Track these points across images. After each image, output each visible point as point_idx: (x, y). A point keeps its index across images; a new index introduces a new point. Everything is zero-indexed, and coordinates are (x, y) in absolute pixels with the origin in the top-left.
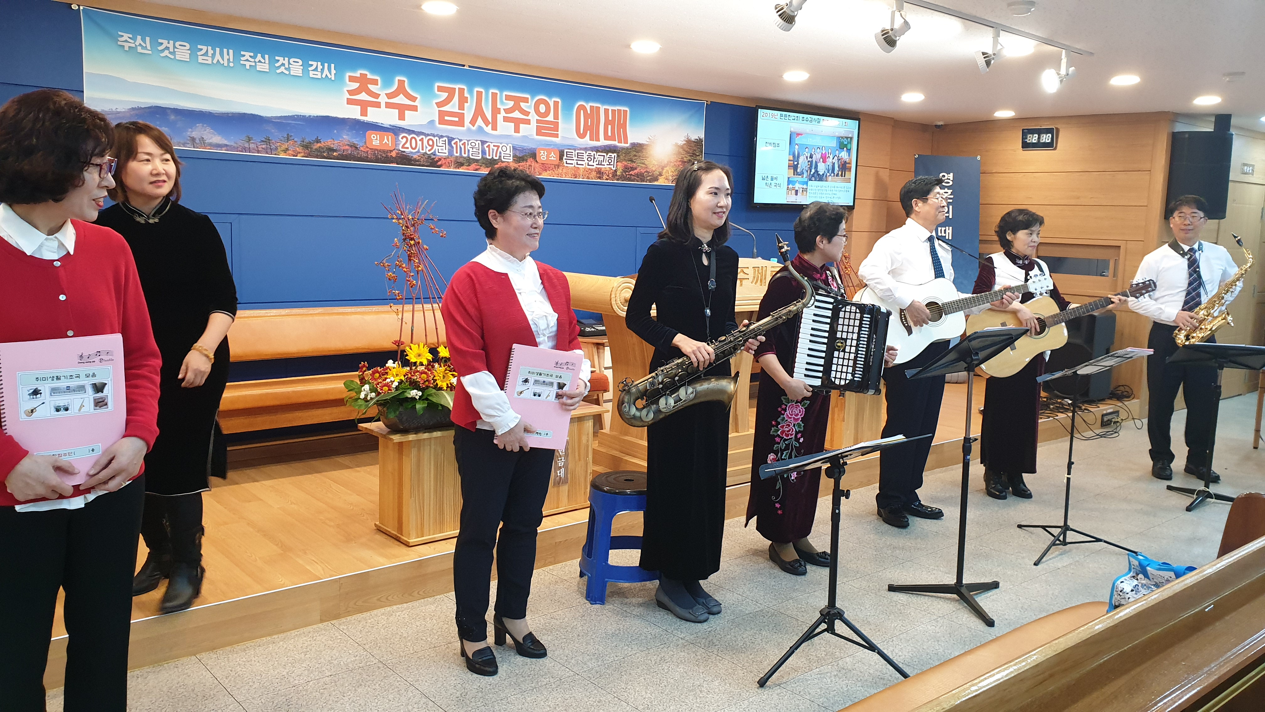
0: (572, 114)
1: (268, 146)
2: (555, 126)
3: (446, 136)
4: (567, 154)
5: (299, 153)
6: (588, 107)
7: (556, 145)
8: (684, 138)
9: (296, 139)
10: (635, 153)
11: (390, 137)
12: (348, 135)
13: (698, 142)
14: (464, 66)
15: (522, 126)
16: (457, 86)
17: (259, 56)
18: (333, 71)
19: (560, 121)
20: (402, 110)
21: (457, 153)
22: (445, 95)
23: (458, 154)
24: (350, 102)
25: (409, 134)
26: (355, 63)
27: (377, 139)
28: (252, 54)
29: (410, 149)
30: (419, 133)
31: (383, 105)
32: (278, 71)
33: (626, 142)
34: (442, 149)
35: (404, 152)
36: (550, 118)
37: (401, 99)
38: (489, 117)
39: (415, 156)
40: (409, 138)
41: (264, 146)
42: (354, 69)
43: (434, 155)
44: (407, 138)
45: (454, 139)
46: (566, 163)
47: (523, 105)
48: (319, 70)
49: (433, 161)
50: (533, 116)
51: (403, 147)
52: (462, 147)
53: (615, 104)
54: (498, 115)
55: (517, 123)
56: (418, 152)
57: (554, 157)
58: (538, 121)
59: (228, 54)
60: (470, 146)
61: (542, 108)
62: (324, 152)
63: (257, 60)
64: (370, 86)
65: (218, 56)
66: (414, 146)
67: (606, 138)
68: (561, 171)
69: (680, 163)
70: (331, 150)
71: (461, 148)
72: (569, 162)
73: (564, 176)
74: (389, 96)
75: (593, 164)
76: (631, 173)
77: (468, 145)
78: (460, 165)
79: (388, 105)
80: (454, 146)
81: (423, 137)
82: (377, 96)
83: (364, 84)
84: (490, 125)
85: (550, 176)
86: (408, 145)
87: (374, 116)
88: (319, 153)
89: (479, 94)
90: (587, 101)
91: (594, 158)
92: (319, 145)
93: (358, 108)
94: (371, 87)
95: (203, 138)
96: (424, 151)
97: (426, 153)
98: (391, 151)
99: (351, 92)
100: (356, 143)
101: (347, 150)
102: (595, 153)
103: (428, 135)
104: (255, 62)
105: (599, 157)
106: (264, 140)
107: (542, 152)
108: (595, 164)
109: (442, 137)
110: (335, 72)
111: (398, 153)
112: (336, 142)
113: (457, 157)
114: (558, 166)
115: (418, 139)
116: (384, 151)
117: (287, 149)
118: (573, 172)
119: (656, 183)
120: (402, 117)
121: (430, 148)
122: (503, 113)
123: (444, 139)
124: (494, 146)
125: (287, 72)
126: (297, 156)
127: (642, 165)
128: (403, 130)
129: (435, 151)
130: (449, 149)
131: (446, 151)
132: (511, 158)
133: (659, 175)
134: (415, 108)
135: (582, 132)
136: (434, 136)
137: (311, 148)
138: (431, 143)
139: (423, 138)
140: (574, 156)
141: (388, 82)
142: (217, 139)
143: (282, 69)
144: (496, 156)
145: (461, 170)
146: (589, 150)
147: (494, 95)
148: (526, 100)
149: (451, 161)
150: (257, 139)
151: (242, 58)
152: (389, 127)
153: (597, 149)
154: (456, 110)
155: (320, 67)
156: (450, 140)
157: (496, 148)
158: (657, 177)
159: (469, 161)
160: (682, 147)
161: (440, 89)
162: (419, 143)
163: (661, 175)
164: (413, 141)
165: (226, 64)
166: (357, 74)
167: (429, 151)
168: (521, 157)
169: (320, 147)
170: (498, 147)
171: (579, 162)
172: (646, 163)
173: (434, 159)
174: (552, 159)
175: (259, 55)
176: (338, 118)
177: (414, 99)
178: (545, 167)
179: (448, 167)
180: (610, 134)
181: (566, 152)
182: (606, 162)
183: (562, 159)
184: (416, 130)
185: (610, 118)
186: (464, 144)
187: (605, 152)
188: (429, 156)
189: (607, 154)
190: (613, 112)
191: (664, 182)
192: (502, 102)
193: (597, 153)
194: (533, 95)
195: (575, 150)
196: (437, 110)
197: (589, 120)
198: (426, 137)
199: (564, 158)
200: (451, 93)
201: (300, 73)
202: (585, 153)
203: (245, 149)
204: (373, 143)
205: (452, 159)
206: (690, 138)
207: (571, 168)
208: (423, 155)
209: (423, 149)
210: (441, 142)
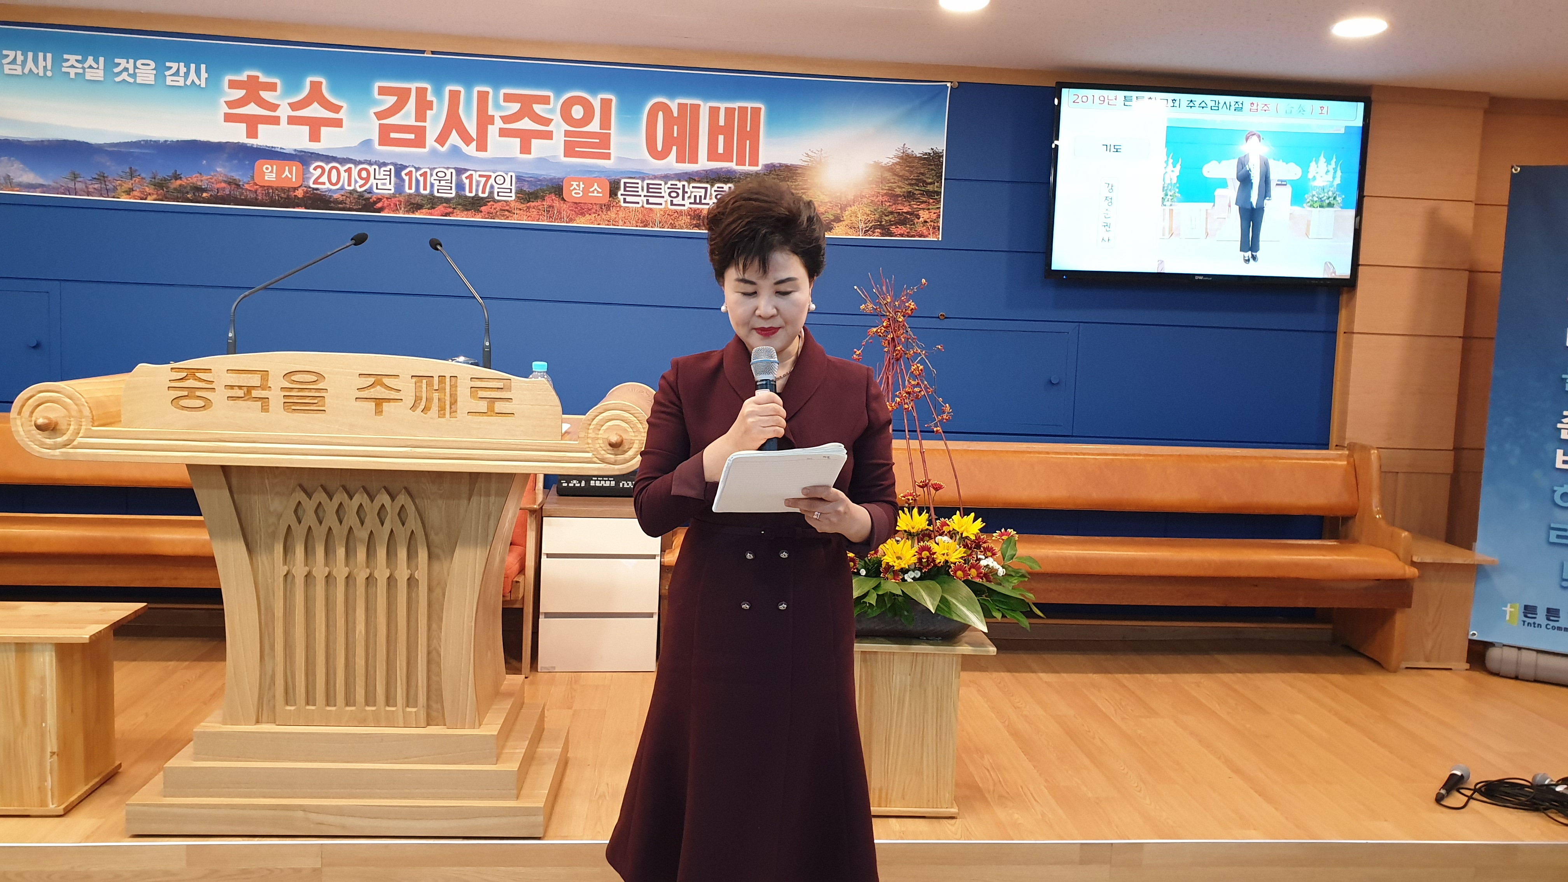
0: (638, 120)
1: (103, 186)
2: (604, 141)
3: (392, 164)
4: (625, 187)
5: (150, 194)
6: (674, 105)
7: (602, 171)
8: (895, 153)
9: (143, 175)
11: (294, 168)
12: (224, 167)
13: (932, 159)
14: (423, 52)
15: (535, 143)
16: (413, 86)
17: (90, 60)
18: (204, 75)
19: (613, 131)
20: (315, 126)
21: (410, 188)
22: (391, 100)
23: (413, 191)
24: (229, 118)
25: (327, 163)
26: (238, 61)
27: (272, 172)
28: (79, 58)
29: (328, 185)
30: (343, 161)
31: (284, 120)
32: (118, 79)
33: (754, 161)
34: (384, 184)
35: (317, 189)
36: (594, 126)
37: (315, 111)
38: (472, 130)
39: (336, 196)
40: (327, 168)
41: (96, 186)
42: (238, 69)
43: (370, 193)
44: (323, 169)
45: (405, 167)
46: (625, 201)
47: (538, 108)
48: (182, 73)
49: (367, 202)
50: (558, 126)
51: (315, 183)
52: (421, 179)
53: (733, 98)
54: (490, 127)
55: (526, 138)
56: (342, 188)
57: (598, 192)
58: (567, 134)
59: (45, 59)
60: (435, 177)
61: (577, 112)
62: (187, 193)
63: (86, 65)
64: (263, 94)
65: (30, 64)
66: (334, 180)
67: (713, 155)
68: (613, 216)
69: (886, 198)
70: (198, 189)
71: (417, 181)
72: (628, 199)
73: (621, 223)
74: (294, 106)
75: (683, 203)
77: (431, 175)
78: (417, 207)
79: (292, 121)
80: (406, 178)
81: (352, 166)
82: (274, 107)
83: (253, 90)
84: (474, 144)
85: (592, 223)
86: (324, 179)
87: (267, 137)
88: (181, 194)
89: (455, 96)
90: (672, 95)
91: (684, 192)
92: (179, 182)
93: (244, 126)
94: (265, 95)
95: (9, 176)
96: (352, 188)
97: (355, 190)
98: (296, 189)
99: (231, 104)
100: (237, 178)
101: (224, 189)
102: (686, 184)
103: (360, 163)
104: (83, 68)
105: (695, 190)
106: (96, 177)
107: (575, 184)
108: (687, 202)
109: (385, 164)
110: (206, 75)
111: (307, 192)
112: (205, 178)
113: (410, 195)
114: (608, 207)
115: (342, 169)
116: (283, 190)
117: (132, 190)
118: (640, 216)
120: (315, 137)
121: (364, 181)
122: (499, 124)
123: (388, 168)
124: (480, 176)
125: (131, 80)
126: (146, 199)
128: (317, 156)
129: (371, 187)
130: (395, 184)
131: (392, 187)
132: (513, 194)
133: (834, 221)
134: (338, 123)
135: (659, 148)
136: (370, 164)
137: (167, 188)
138: (364, 174)
139: (350, 168)
140: (640, 189)
141: (293, 86)
142: (28, 177)
143: (124, 76)
144: (483, 192)
145: (417, 215)
146: (672, 179)
147: (483, 98)
148: (545, 100)
149: (400, 202)
150: (86, 175)
151: (64, 64)
152: (293, 153)
153: (690, 178)
154: (412, 121)
155: (183, 70)
156: (399, 168)
157: (483, 180)
159: (433, 202)
160: (891, 169)
161: (383, 91)
162: (344, 176)
163: (838, 219)
164: (334, 172)
165: (41, 74)
166: (243, 77)
167: (361, 187)
168: (531, 194)
169: (180, 185)
170: (489, 177)
171: (651, 200)
173: (369, 199)
174: (595, 194)
175: (91, 58)
176: (212, 143)
177: (336, 109)
178: (581, 208)
179: (396, 210)
180: (721, 150)
181: (625, 183)
182: (711, 199)
183: (616, 195)
184: (339, 155)
185: (722, 122)
186: (424, 175)
187: (707, 182)
188: (361, 195)
189: (712, 186)
190: (729, 112)
191: (847, 234)
192: (497, 106)
193: (689, 183)
194: (559, 92)
195: (643, 179)
196: (376, 123)
197: (675, 127)
198: (356, 167)
199: (619, 193)
200: (403, 96)
201: (151, 80)
202: (666, 184)
203: (68, 191)
204: (266, 178)
205: (402, 199)
206: (910, 151)
207: (636, 210)
208: (351, 192)
209: (349, 185)
210: (382, 173)
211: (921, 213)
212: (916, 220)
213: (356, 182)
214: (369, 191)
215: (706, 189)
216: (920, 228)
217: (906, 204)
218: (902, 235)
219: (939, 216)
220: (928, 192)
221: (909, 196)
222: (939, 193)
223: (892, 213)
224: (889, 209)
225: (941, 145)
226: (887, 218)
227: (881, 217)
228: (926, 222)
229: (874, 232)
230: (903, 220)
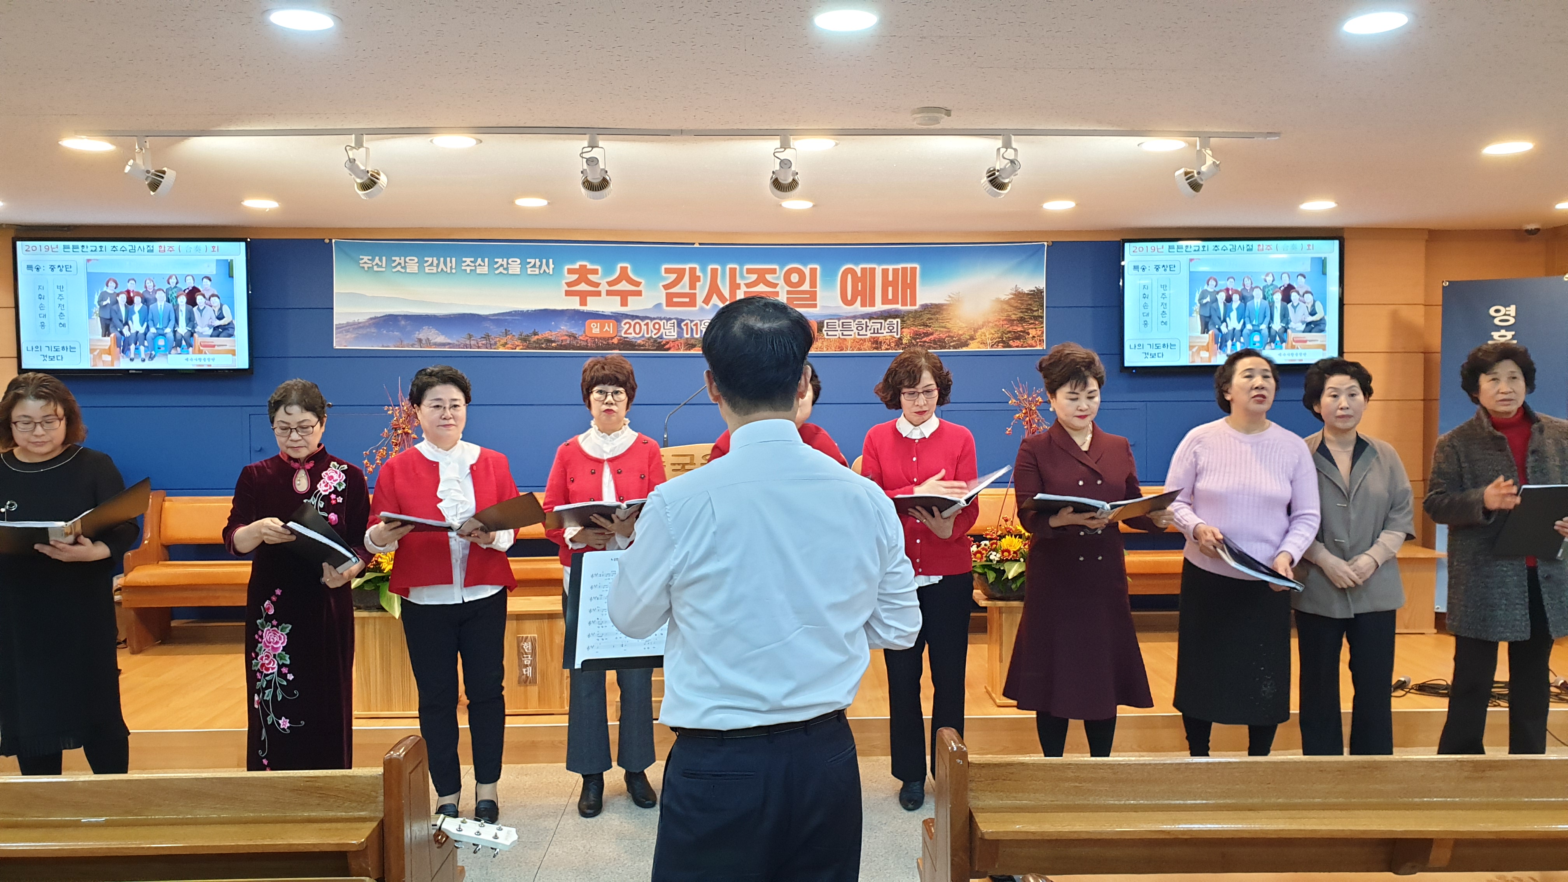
0: (835, 280)
1: (488, 342)
2: (813, 296)
3: (675, 318)
4: (827, 325)
5: (518, 345)
6: (858, 269)
8: (1010, 291)
9: (514, 334)
10: (929, 316)
11: (611, 324)
12: (566, 326)
13: (1036, 294)
14: (694, 244)
16: (687, 266)
18: (551, 266)
19: (818, 289)
20: (624, 297)
21: (687, 334)
22: (673, 277)
23: (689, 336)
24: (568, 293)
25: (633, 320)
26: (574, 255)
27: (597, 327)
28: (473, 259)
29: (634, 335)
30: (643, 318)
31: (604, 293)
32: (497, 272)
33: (913, 303)
34: (670, 332)
35: (627, 338)
36: (806, 287)
37: (624, 286)
39: (639, 341)
40: (633, 323)
41: (483, 342)
42: (573, 262)
44: (630, 324)
45: (684, 320)
46: (827, 335)
47: (769, 277)
48: (538, 267)
49: (659, 345)
50: (782, 288)
51: (625, 333)
52: (694, 328)
53: (898, 262)
54: (738, 291)
56: (643, 336)
58: (788, 292)
59: (451, 262)
60: (703, 326)
61: (795, 278)
62: (542, 344)
63: (477, 264)
64: (590, 277)
65: (442, 265)
66: (637, 331)
67: (885, 301)
68: (820, 345)
69: (1005, 322)
70: (550, 341)
71: (692, 329)
72: (830, 333)
73: (825, 349)
74: (610, 284)
75: (865, 333)
76: (924, 340)
77: (701, 325)
78: (691, 346)
79: (609, 293)
80: (685, 328)
81: (649, 321)
82: (597, 285)
83: (583, 274)
86: (631, 330)
87: (594, 305)
88: (538, 345)
89: (714, 272)
90: (857, 263)
91: (867, 326)
92: (536, 337)
93: (578, 298)
94: (591, 277)
95: (428, 339)
96: (649, 336)
97: (651, 337)
98: (612, 338)
99: (569, 284)
100: (575, 332)
101: (565, 340)
102: (868, 321)
103: (654, 319)
104: (475, 266)
105: (874, 325)
106: (483, 336)
108: (868, 333)
109: (670, 319)
110: (553, 266)
111: (620, 340)
112: (553, 333)
113: (686, 338)
115: (642, 324)
116: (604, 339)
117: (506, 343)
118: (838, 344)
119: (964, 349)
120: (624, 303)
121: (657, 331)
122: (743, 288)
123: (672, 321)
125: (505, 272)
126: (514, 349)
127: (942, 329)
128: (626, 316)
129: (662, 335)
130: (678, 332)
131: (675, 334)
133: (969, 340)
134: (639, 293)
135: (849, 298)
136: (661, 319)
137: (529, 341)
138: (657, 326)
139: (648, 323)
140: (837, 326)
141: (609, 271)
142: (441, 339)
143: (501, 269)
145: (692, 352)
146: (859, 318)
147: (733, 271)
148: (773, 271)
149: (680, 343)
150: (477, 335)
151: (463, 264)
152: (610, 314)
153: (871, 317)
154: (687, 290)
155: (538, 263)
156: (680, 321)
158: (967, 341)
160: (1007, 302)
161: (668, 271)
162: (644, 328)
163: (972, 338)
164: (637, 326)
165: (449, 271)
166: (576, 266)
167: (655, 335)
169: (538, 339)
171: (845, 333)
172: (949, 325)
173: (660, 343)
175: (480, 259)
176: (558, 311)
177: (638, 284)
179: (679, 349)
180: (890, 297)
181: (827, 323)
182: (885, 329)
183: (821, 331)
184: (640, 315)
185: (890, 279)
186: (696, 325)
187: (882, 319)
188: (655, 340)
189: (885, 321)
190: (895, 271)
191: (979, 348)
192: (742, 277)
193: (870, 320)
194: (782, 265)
195: (839, 320)
196: (664, 292)
197: (860, 284)
198: (651, 321)
199: (824, 330)
200: (681, 273)
201: (518, 271)
202: (854, 321)
203: (466, 346)
204: (593, 332)
205: (682, 341)
206: (1020, 290)
207: (835, 340)
208: (649, 339)
209: (648, 334)
210: (669, 325)
211: (1030, 331)
212: (1027, 336)
213: (652, 332)
214: (661, 337)
215: (881, 323)
216: (1030, 342)
217: (1020, 325)
218: (1017, 347)
219: (1043, 333)
220: (1034, 316)
221: (1022, 320)
222: (1042, 317)
223: (1010, 332)
224: (1008, 330)
225: (1042, 284)
226: (1007, 336)
227: (1002, 335)
228: (1034, 337)
229: (998, 346)
230: (1017, 336)
